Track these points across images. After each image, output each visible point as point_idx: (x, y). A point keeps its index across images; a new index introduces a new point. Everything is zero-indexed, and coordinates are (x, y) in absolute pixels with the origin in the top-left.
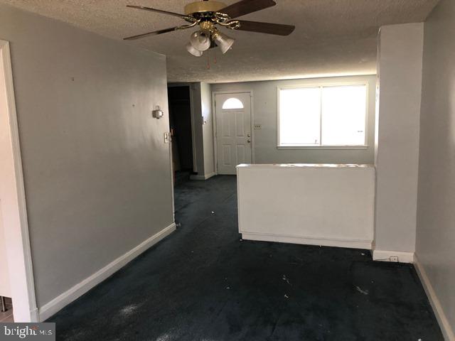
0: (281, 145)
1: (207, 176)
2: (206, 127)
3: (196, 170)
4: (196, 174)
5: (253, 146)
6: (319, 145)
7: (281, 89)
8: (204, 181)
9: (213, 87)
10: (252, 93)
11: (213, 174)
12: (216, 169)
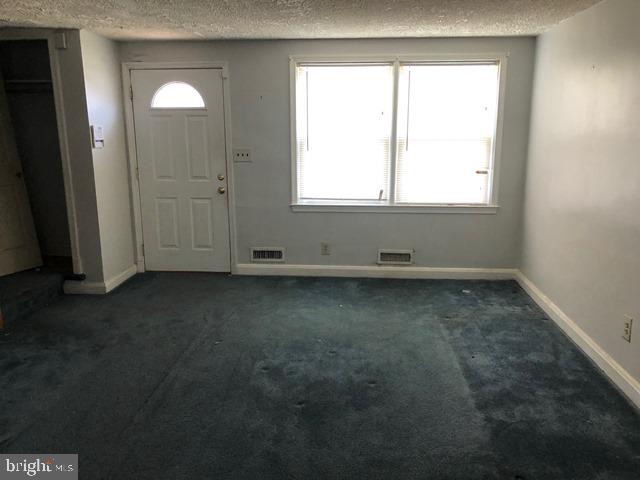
0: (300, 202)
1: (110, 283)
2: (102, 157)
3: (79, 268)
4: (81, 278)
5: (233, 203)
6: (387, 204)
7: (299, 64)
8: (103, 297)
9: (122, 50)
10: (226, 69)
11: (132, 271)
12: (140, 257)
